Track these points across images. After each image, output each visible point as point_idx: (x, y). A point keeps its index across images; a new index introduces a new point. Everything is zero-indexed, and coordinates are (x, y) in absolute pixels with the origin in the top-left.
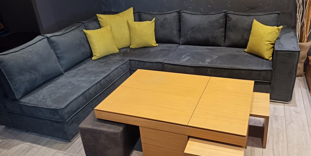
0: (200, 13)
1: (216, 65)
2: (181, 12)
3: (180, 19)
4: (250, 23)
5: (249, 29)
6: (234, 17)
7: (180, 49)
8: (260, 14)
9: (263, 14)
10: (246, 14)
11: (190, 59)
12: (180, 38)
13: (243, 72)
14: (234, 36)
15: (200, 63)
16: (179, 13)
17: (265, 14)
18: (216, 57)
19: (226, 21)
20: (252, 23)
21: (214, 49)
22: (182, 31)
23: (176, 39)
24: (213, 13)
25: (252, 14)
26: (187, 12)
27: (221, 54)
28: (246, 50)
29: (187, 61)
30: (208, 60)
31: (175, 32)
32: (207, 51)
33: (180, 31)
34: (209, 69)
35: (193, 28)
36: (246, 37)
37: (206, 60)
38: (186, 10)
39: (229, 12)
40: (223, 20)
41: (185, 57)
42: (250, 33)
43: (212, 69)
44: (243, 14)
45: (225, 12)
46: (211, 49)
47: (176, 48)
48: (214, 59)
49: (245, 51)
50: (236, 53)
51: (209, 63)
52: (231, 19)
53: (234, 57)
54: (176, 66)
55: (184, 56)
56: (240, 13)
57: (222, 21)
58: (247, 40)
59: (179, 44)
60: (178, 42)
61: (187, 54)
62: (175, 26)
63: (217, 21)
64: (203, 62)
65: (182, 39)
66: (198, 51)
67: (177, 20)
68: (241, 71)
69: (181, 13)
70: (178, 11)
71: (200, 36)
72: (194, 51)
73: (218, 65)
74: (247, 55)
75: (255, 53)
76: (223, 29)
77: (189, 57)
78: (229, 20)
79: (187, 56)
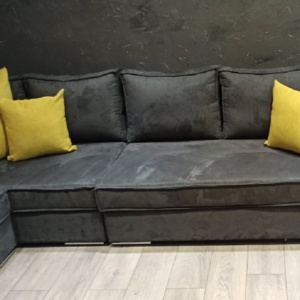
0: (164, 74)
1: (214, 181)
2: (123, 72)
3: (121, 87)
4: (268, 89)
5: (268, 102)
6: (234, 79)
7: (129, 152)
8: (283, 69)
9: (288, 69)
10: (257, 71)
11: (154, 173)
12: (127, 127)
13: (272, 189)
14: (239, 117)
15: (180, 180)
16: (119, 76)
17: (292, 68)
18: (211, 162)
19: (220, 86)
20: (272, 87)
21: (202, 146)
22: (128, 114)
23: (118, 131)
24: (191, 72)
25: (269, 70)
26: (136, 72)
27: (219, 156)
28: (266, 142)
29: (149, 178)
30: (195, 172)
31: (114, 116)
32: (189, 151)
33: (124, 112)
34: (201, 191)
35: (152, 106)
36: (263, 115)
37: (192, 172)
38: (133, 67)
39: (225, 68)
40: (213, 84)
41: (144, 169)
42: (271, 108)
43: (207, 191)
44: (251, 71)
45: (215, 70)
46: (198, 147)
47: (119, 151)
48: (207, 169)
49: (266, 145)
50: (250, 151)
51: (198, 177)
52: (230, 82)
53: (248, 159)
54: (125, 193)
55: (141, 168)
56: (246, 70)
57: (211, 86)
58: (267, 124)
59: (126, 142)
60: (122, 136)
61: (146, 163)
62: (112, 103)
63: (202, 87)
64: (184, 177)
65: (130, 130)
66: (170, 153)
67: (115, 92)
68: (266, 188)
69: (122, 75)
70: (114, 70)
71: (170, 121)
72: (162, 154)
73: (218, 181)
74: (272, 153)
75: (286, 148)
76: (216, 104)
77: (152, 170)
78: (226, 84)
79: (148, 166)
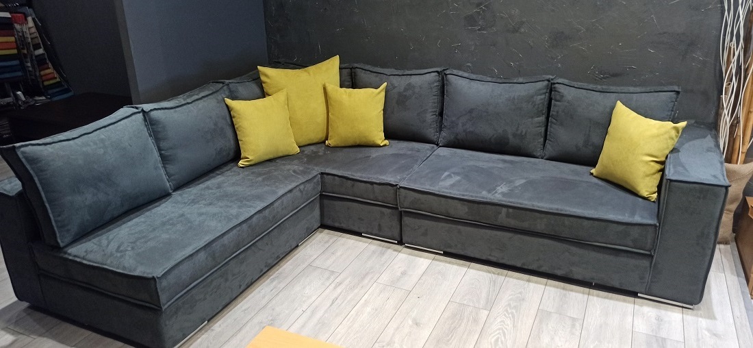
0: (489, 79)
1: (520, 201)
2: (448, 72)
3: (443, 87)
4: (608, 110)
5: (605, 123)
6: (568, 93)
7: (438, 156)
8: (632, 89)
9: (638, 89)
10: (599, 87)
11: (459, 181)
12: (441, 130)
13: (586, 223)
14: (565, 137)
15: (484, 193)
16: (443, 76)
17: (643, 89)
18: (523, 181)
19: (550, 100)
20: (613, 108)
21: (517, 162)
22: (445, 117)
23: (431, 133)
24: (521, 80)
25: (613, 88)
26: (460, 73)
27: (534, 176)
28: (593, 171)
29: (452, 186)
30: (503, 189)
31: (430, 117)
32: (501, 165)
33: (441, 114)
34: (504, 210)
35: (471, 111)
36: (595, 139)
37: (499, 188)
38: (460, 69)
39: (560, 80)
40: (543, 97)
41: (449, 176)
42: (607, 133)
43: (511, 210)
44: (591, 86)
45: (549, 81)
46: (511, 162)
47: (429, 153)
48: (516, 187)
49: (592, 174)
50: (570, 177)
51: (504, 194)
52: (563, 96)
53: (565, 185)
54: (425, 196)
55: (446, 174)
56: (585, 85)
57: (541, 99)
58: (600, 148)
59: (437, 145)
60: (434, 138)
61: (453, 170)
62: (431, 103)
63: (530, 98)
64: (489, 191)
65: (443, 134)
66: (480, 164)
67: (436, 91)
68: (580, 221)
69: (446, 75)
70: (439, 69)
71: (487, 131)
72: (471, 163)
73: (526, 202)
74: (596, 184)
75: (615, 181)
76: (542, 118)
77: (458, 178)
78: (558, 97)
79: (454, 173)
